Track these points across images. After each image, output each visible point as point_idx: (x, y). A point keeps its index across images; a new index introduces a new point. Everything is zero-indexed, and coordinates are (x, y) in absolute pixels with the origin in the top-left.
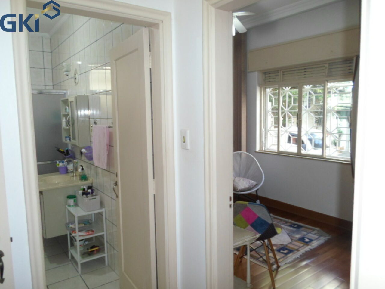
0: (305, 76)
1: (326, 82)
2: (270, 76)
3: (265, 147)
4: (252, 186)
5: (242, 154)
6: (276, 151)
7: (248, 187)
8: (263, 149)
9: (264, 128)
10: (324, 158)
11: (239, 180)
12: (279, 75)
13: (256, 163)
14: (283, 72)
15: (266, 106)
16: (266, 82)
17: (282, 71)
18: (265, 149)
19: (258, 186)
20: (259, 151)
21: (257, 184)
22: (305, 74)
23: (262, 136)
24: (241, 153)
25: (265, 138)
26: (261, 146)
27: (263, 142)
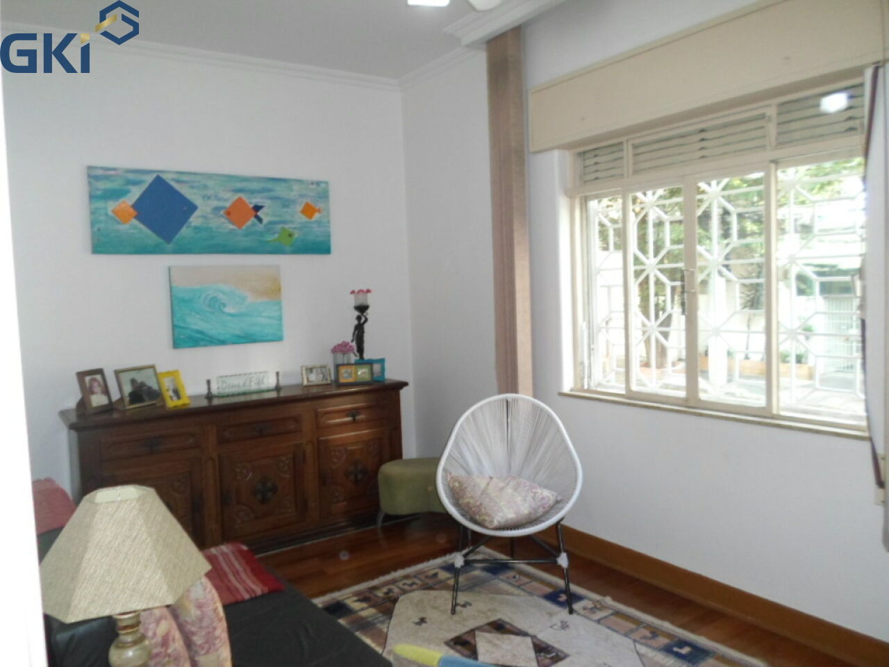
0: (704, 153)
1: (773, 166)
2: (596, 163)
3: (590, 377)
4: (541, 511)
5: (520, 402)
6: (623, 392)
7: (530, 514)
8: (583, 386)
9: (584, 320)
10: (773, 417)
11: (502, 489)
12: (622, 158)
13: (558, 430)
14: (635, 147)
15: (588, 253)
16: (586, 182)
17: (630, 143)
18: (589, 385)
19: (562, 508)
20: (571, 390)
21: (557, 502)
22: (702, 148)
23: (579, 343)
24: (515, 400)
25: (590, 349)
26: (579, 377)
27: (582, 363)
